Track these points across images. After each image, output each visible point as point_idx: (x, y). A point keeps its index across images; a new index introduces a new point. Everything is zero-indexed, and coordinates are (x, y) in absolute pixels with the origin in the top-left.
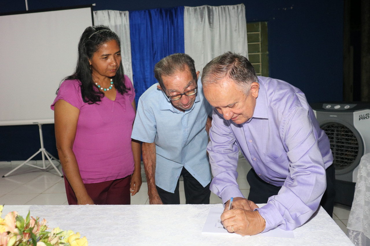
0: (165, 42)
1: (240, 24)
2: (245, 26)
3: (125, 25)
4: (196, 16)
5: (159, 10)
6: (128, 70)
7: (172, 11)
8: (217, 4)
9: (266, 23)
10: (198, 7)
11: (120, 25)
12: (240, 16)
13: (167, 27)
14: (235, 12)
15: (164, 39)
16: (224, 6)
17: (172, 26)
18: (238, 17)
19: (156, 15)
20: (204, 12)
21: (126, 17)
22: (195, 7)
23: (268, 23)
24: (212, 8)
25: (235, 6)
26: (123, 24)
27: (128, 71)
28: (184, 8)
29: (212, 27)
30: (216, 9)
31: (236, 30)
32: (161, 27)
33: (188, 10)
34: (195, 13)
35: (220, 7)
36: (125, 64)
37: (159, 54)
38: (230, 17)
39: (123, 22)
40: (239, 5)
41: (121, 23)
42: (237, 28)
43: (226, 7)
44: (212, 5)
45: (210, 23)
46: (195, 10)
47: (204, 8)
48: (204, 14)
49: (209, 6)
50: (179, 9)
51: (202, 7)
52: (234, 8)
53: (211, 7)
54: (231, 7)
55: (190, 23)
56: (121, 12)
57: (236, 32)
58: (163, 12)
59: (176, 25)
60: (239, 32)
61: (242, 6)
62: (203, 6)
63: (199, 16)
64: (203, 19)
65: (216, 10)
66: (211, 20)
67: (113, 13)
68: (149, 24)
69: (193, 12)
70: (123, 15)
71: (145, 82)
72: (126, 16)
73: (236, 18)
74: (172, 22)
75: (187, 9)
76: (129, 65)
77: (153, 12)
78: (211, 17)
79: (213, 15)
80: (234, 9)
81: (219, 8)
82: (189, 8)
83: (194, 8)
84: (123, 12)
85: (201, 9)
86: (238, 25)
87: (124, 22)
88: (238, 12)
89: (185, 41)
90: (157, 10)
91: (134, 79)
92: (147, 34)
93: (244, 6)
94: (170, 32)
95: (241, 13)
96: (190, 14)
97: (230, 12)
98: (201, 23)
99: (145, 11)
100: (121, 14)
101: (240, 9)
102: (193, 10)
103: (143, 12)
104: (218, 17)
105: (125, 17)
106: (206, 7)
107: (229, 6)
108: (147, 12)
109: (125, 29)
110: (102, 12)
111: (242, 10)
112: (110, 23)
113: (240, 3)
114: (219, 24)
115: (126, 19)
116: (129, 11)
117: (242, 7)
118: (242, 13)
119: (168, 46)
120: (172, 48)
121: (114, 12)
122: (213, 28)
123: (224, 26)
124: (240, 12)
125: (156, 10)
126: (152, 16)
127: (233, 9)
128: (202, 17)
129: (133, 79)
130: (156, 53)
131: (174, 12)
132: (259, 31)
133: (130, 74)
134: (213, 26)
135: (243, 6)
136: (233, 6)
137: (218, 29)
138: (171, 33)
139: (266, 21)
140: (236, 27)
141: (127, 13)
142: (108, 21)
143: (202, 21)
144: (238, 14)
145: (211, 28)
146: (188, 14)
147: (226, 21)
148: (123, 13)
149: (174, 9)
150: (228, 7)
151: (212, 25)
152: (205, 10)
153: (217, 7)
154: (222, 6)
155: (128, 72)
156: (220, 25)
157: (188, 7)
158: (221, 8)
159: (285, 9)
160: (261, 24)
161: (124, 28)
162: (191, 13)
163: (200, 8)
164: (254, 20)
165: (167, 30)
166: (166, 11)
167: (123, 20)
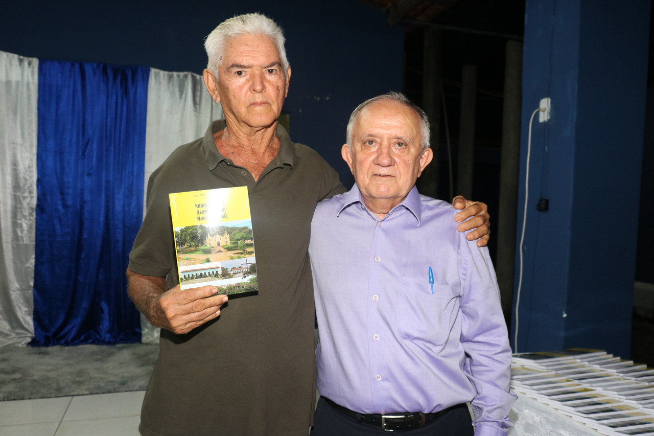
0: (109, 124)
3: (28, 84)
4: (171, 88)
5: (102, 66)
6: (28, 169)
7: (126, 72)
10: (175, 74)
11: (17, 83)
13: (114, 99)
15: (107, 118)
17: (125, 99)
19: (95, 74)
20: (186, 84)
21: (33, 68)
22: (170, 73)
23: (290, 117)
26: (25, 81)
27: (27, 171)
28: (149, 70)
29: (198, 110)
32: (103, 98)
33: (157, 75)
34: (169, 82)
36: (21, 157)
37: (95, 146)
39: (25, 78)
41: (20, 78)
45: (195, 103)
46: (170, 77)
47: (186, 76)
48: (186, 87)
49: (195, 75)
50: (140, 70)
51: (182, 74)
53: (198, 77)
55: (159, 97)
56: (22, 57)
58: (109, 71)
59: (132, 97)
62: (186, 73)
63: (177, 89)
64: (184, 96)
66: (198, 99)
68: (79, 88)
69: (166, 80)
70: (26, 63)
71: (62, 194)
72: (31, 66)
74: (126, 93)
75: (155, 72)
76: (31, 160)
77: (89, 69)
78: (198, 93)
79: (201, 91)
82: (158, 72)
83: (168, 75)
84: (26, 58)
85: (181, 77)
87: (28, 77)
89: (148, 129)
90: (98, 66)
91: (40, 188)
92: (74, 105)
94: (119, 108)
96: (160, 83)
98: (179, 100)
99: (73, 65)
100: (21, 61)
102: (166, 77)
103: (68, 66)
105: (30, 69)
106: (190, 75)
108: (77, 65)
109: (28, 89)
114: (210, 107)
115: (33, 73)
116: (39, 58)
119: (115, 133)
120: (122, 137)
121: (7, 55)
122: (199, 112)
125: (95, 65)
126: (87, 75)
128: (181, 91)
129: (38, 186)
130: (90, 143)
131: (130, 76)
133: (31, 177)
134: (200, 108)
138: (122, 111)
139: (288, 113)
141: (35, 62)
143: (181, 98)
145: (196, 111)
146: (156, 82)
148: (26, 61)
149: (130, 70)
151: (198, 106)
152: (187, 81)
155: (28, 173)
157: (157, 70)
159: (318, 99)
161: (25, 89)
162: (162, 81)
163: (179, 76)
165: (114, 104)
166: (116, 71)
167: (25, 74)
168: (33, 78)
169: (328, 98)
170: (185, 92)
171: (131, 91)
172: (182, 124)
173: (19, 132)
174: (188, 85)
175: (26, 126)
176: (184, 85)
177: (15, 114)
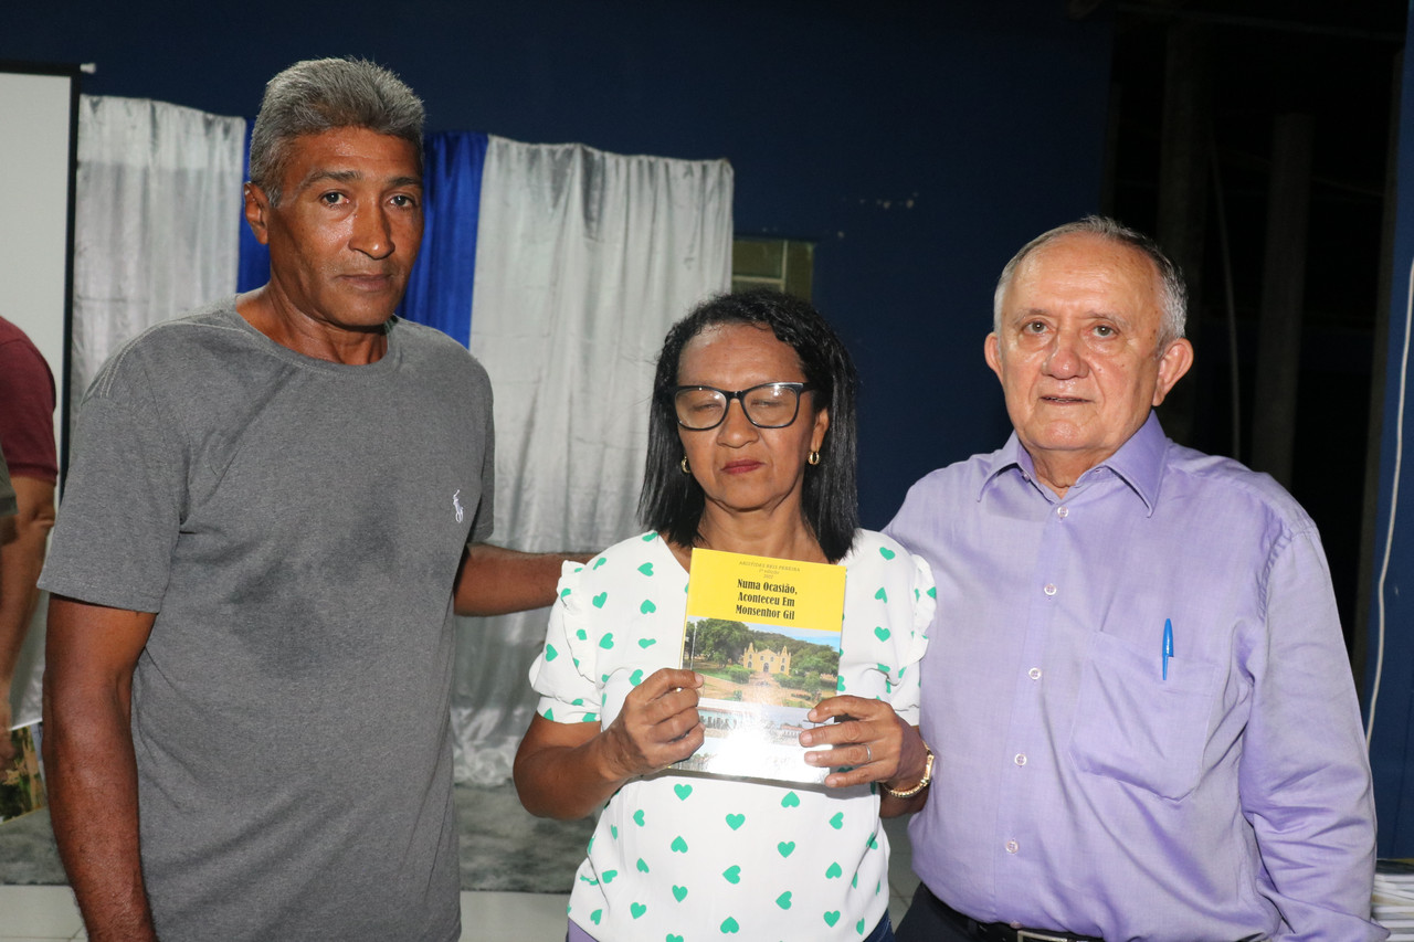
1: (710, 238)
2: (727, 245)
3: (222, 176)
4: (534, 181)
7: (435, 145)
8: (625, 147)
9: (810, 248)
10: (544, 148)
11: (200, 175)
12: (712, 207)
14: (692, 188)
16: (652, 159)
18: (703, 208)
20: (569, 171)
21: (234, 141)
22: (534, 147)
23: (816, 251)
24: (603, 158)
25: (696, 166)
26: (217, 170)
28: (487, 140)
29: (594, 235)
30: (617, 164)
31: (688, 260)
33: (502, 152)
34: (530, 169)
35: (634, 160)
38: (670, 207)
39: (217, 162)
40: (708, 163)
41: (205, 164)
42: (696, 254)
43: (660, 162)
44: (603, 147)
45: (587, 217)
46: (534, 158)
47: (569, 154)
48: (568, 180)
49: (590, 149)
50: (465, 141)
51: (560, 148)
52: (689, 172)
53: (597, 154)
54: (678, 167)
55: (506, 204)
56: (210, 116)
57: (689, 268)
59: (444, 205)
60: (701, 268)
61: (721, 167)
62: (569, 146)
63: (547, 185)
64: (562, 200)
65: (619, 169)
66: (594, 207)
67: (174, 117)
69: (524, 165)
70: (219, 131)
72: (230, 136)
73: (695, 212)
74: (432, 192)
75: (499, 146)
78: (596, 194)
79: (603, 188)
80: (689, 177)
81: (628, 164)
82: (507, 146)
83: (528, 150)
84: (219, 118)
85: (558, 156)
86: (698, 238)
87: (221, 160)
88: (703, 190)
89: (478, 278)
93: (732, 172)
95: (716, 196)
96: (509, 171)
97: (674, 187)
98: (550, 210)
100: (208, 125)
101: (711, 181)
102: (524, 156)
104: (625, 198)
105: (228, 142)
106: (577, 149)
107: (671, 162)
109: (222, 190)
110: (126, 103)
111: (721, 183)
112: (153, 156)
113: (714, 157)
114: (623, 225)
115: (232, 151)
116: (245, 118)
117: (721, 174)
118: (720, 197)
121: (181, 113)
122: (596, 240)
123: (645, 237)
124: (712, 192)
127: (686, 174)
128: (558, 190)
131: (442, 155)
132: (779, 277)
134: (598, 230)
135: (728, 171)
136: (686, 163)
137: (619, 246)
139: (811, 240)
140: (692, 247)
141: (239, 127)
142: (149, 146)
143: (555, 205)
144: (704, 196)
145: (590, 237)
146: (500, 167)
147: (654, 220)
148: (220, 123)
150: (667, 166)
151: (594, 225)
152: (572, 163)
153: (622, 160)
154: (645, 159)
156: (627, 229)
157: (503, 141)
158: (640, 163)
159: (887, 205)
160: (789, 247)
161: (215, 188)
162: (514, 165)
163: (553, 153)
164: (765, 230)
167: (217, 154)
168: (233, 163)
169: (910, 204)
170: (566, 190)
171: (444, 189)
172: (557, 267)
173: (198, 284)
174: (573, 174)
175: (214, 270)
176: (564, 175)
177: (192, 243)
